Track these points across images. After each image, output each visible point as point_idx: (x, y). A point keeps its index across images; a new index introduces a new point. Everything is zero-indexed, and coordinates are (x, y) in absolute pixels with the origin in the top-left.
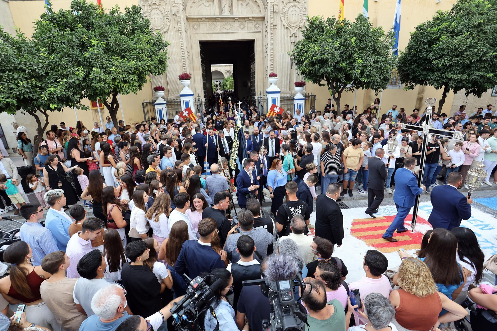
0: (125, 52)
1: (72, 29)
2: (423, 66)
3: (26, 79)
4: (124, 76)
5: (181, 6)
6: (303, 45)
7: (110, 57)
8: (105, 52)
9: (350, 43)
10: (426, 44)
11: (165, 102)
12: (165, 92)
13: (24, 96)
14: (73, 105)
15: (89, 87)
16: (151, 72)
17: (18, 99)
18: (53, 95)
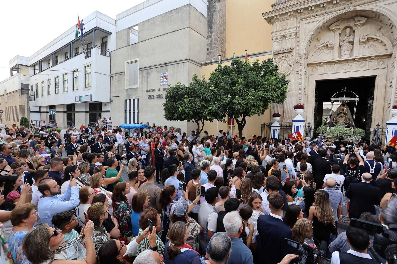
0: (258, 87)
1: (229, 75)
3: (200, 101)
4: (254, 102)
5: (304, 56)
7: (248, 90)
8: (245, 87)
11: (279, 125)
14: (219, 118)
15: (231, 108)
16: (273, 100)
17: (194, 112)
18: (211, 111)
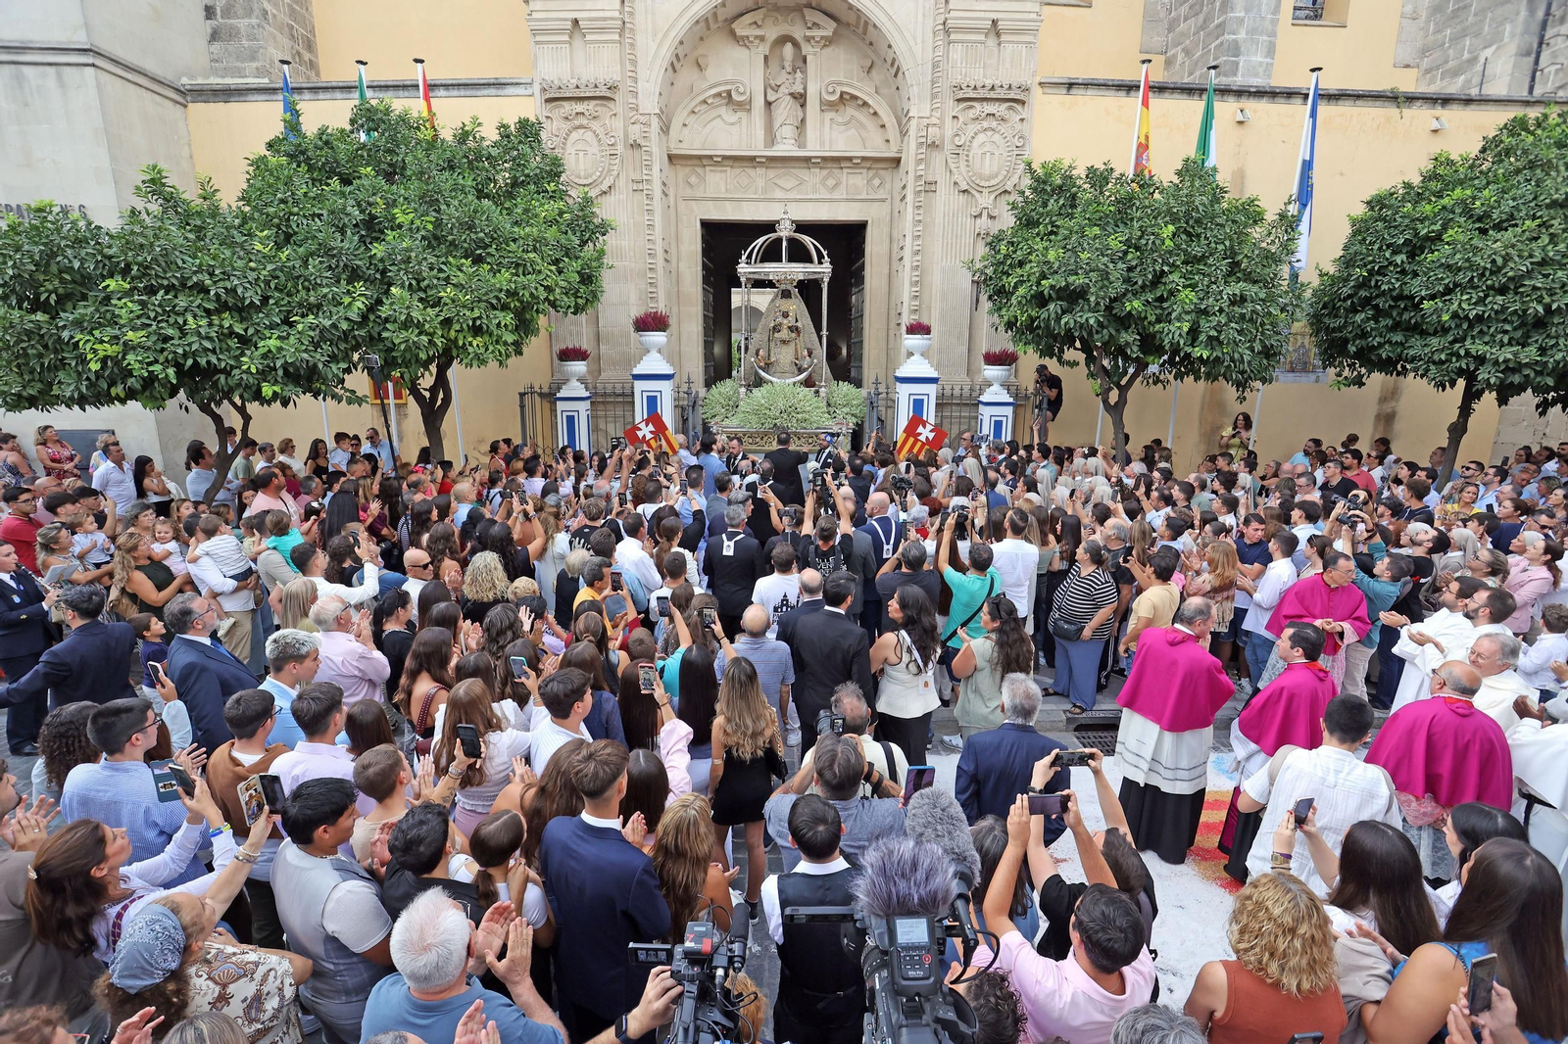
0: (487, 246)
1: (346, 181)
2: (1391, 317)
3: (208, 312)
4: (476, 313)
5: (655, 122)
6: (1012, 244)
7: (443, 259)
9: (1158, 242)
10: (1400, 252)
11: (587, 394)
12: (588, 366)
13: (195, 361)
14: (323, 389)
15: (373, 340)
16: (553, 305)
17: (178, 366)
18: (274, 359)
